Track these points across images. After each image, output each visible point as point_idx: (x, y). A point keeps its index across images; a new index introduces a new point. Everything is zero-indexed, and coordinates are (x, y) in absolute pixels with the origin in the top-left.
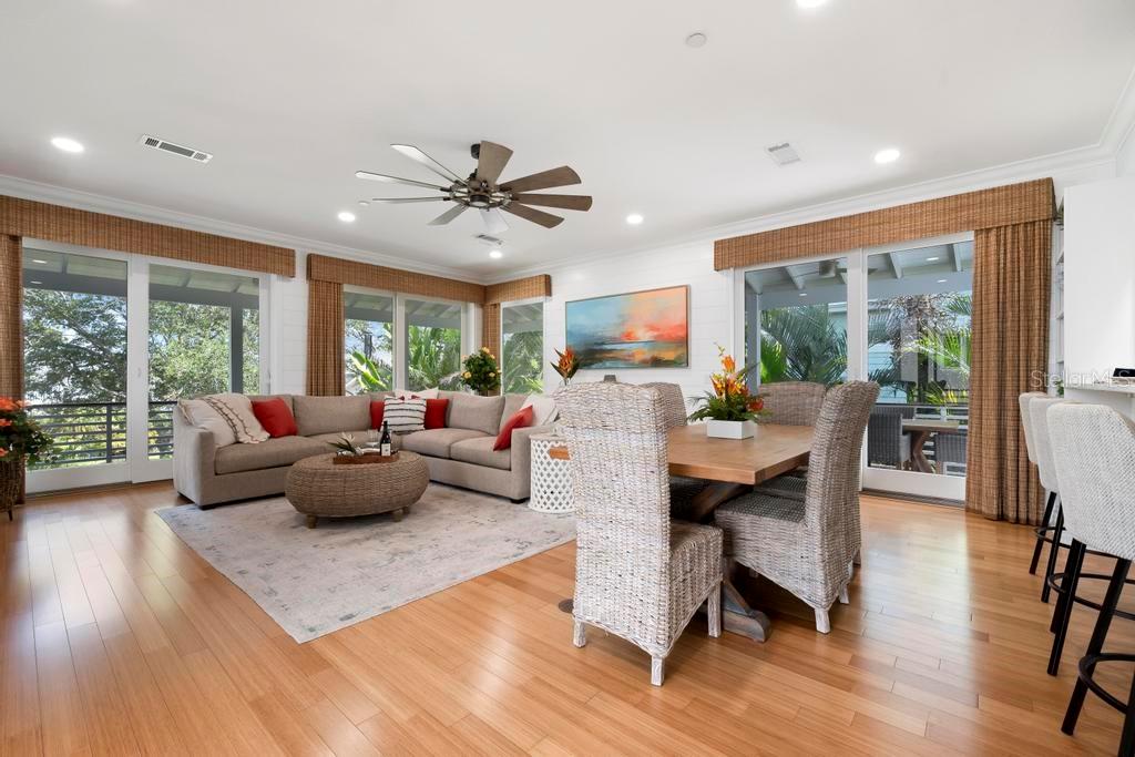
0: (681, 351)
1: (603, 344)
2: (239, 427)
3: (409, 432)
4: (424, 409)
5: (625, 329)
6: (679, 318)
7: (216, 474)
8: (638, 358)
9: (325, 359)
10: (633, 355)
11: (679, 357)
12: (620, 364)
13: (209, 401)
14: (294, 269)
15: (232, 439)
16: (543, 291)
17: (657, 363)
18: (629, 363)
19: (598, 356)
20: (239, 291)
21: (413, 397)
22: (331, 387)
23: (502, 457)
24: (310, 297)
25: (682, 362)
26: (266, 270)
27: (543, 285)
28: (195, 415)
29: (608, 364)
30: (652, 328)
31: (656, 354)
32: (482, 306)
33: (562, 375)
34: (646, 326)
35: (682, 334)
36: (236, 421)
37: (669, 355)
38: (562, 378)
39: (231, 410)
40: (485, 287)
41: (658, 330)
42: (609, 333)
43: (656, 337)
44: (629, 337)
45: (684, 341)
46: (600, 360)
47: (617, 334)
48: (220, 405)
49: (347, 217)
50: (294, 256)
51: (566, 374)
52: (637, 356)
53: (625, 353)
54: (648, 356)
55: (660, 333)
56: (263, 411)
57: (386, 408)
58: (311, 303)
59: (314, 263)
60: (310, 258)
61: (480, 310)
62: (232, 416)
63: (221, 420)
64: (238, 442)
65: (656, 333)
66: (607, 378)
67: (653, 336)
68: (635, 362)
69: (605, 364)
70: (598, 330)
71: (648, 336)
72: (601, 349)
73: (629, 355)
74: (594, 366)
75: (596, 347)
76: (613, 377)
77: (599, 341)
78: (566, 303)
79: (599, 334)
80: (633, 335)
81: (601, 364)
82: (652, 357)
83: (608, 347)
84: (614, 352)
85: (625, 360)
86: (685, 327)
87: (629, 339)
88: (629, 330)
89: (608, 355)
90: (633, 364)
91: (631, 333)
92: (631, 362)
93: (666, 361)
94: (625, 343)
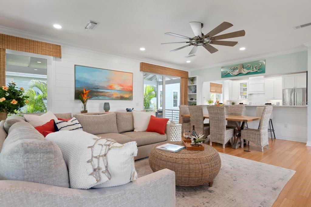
0: (130, 95)
1: (98, 89)
6: (130, 84)
8: (115, 96)
10: (113, 95)
11: (130, 97)
12: (107, 98)
16: (59, 54)
17: (122, 98)
27: (59, 51)
29: (100, 98)
30: (121, 85)
31: (122, 95)
34: (118, 84)
35: (131, 89)
37: (127, 96)
41: (123, 86)
43: (122, 89)
44: (111, 87)
45: (131, 91)
46: (97, 96)
47: (106, 85)
51: (85, 102)
52: (114, 95)
53: (109, 94)
54: (119, 95)
65: (122, 88)
66: (105, 104)
67: (121, 88)
68: (114, 97)
69: (99, 97)
70: (96, 82)
71: (119, 88)
72: (97, 91)
73: (111, 95)
74: (93, 98)
75: (94, 90)
76: (108, 103)
77: (96, 87)
78: (75, 65)
79: (96, 84)
80: (113, 87)
81: (96, 98)
82: (120, 96)
83: (101, 90)
84: (104, 93)
85: (109, 96)
86: (132, 87)
87: (111, 88)
88: (111, 85)
89: (101, 94)
90: (113, 98)
91: (112, 86)
92: (112, 97)
93: (125, 98)
94: (109, 90)
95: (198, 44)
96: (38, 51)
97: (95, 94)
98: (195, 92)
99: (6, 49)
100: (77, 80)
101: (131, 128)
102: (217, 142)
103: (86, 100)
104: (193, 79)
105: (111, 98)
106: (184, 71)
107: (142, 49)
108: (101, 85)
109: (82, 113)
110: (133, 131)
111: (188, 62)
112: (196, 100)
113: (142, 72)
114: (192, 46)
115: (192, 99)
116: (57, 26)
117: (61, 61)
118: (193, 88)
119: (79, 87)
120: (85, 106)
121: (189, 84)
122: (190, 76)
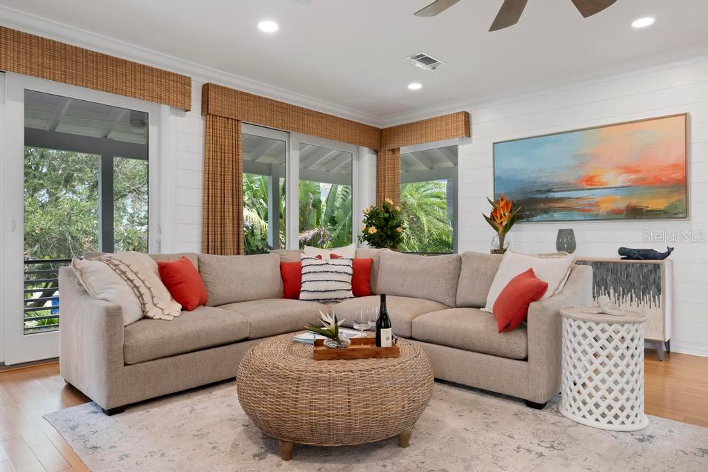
0: (674, 198)
1: (549, 191)
2: (147, 298)
3: (337, 300)
4: (350, 271)
5: (583, 173)
6: (675, 156)
7: (126, 364)
8: (605, 208)
9: (223, 211)
10: (597, 204)
11: (673, 206)
12: (576, 215)
13: (109, 262)
14: (190, 101)
15: (139, 314)
16: (462, 131)
17: (635, 213)
18: (591, 214)
20: (110, 136)
21: (333, 257)
22: (230, 244)
23: (514, 342)
24: (206, 135)
25: (678, 212)
26: (160, 100)
27: (462, 124)
28: (93, 281)
29: (557, 216)
30: (628, 170)
31: (634, 202)
32: (376, 152)
33: (496, 229)
34: (618, 168)
35: (678, 175)
36: (143, 290)
37: (657, 204)
38: (495, 233)
39: (136, 274)
40: (381, 131)
41: (635, 171)
42: (559, 178)
43: (635, 181)
44: (590, 182)
45: (681, 185)
46: (546, 211)
47: (571, 178)
48: (123, 268)
49: (268, 26)
50: (190, 85)
51: (501, 229)
52: (603, 206)
53: (585, 202)
54: (622, 205)
55: (640, 175)
56: (170, 275)
57: (304, 270)
58: (206, 143)
59: (212, 95)
60: (206, 89)
61: (374, 157)
62: (138, 283)
63: (127, 289)
64: (145, 317)
65: (633, 176)
66: (561, 231)
67: (630, 180)
68: (600, 212)
69: (552, 215)
70: (542, 175)
71: (621, 180)
72: (547, 198)
73: (590, 205)
74: (535, 219)
75: (539, 196)
76: (571, 232)
77: (543, 189)
78: (494, 143)
79: (544, 179)
80: (596, 179)
81: (545, 216)
82: (628, 207)
83: (557, 195)
84: (566, 201)
85: (583, 210)
86: (685, 166)
87: (591, 185)
88: (591, 174)
89: (557, 205)
90: (598, 215)
91: (594, 177)
92: (594, 213)
93: (652, 211)
94: (583, 190)
97: (542, 205)
99: (401, 148)
100: (500, 178)
105: (592, 216)
107: (643, 22)
108: (557, 180)
120: (502, 239)
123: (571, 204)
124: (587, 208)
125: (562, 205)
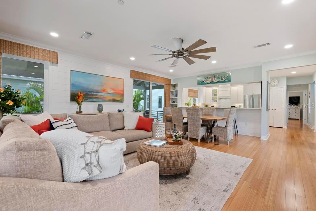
0: (122, 98)
1: (92, 92)
5: (102, 88)
6: (121, 89)
8: (108, 99)
10: (106, 97)
12: (100, 100)
16: (56, 60)
17: (114, 101)
19: (90, 96)
25: (121, 101)
27: (56, 57)
29: (95, 100)
30: (113, 89)
31: (114, 98)
34: (111, 88)
35: (122, 93)
37: (118, 99)
41: (115, 90)
42: (95, 88)
44: (104, 91)
45: (122, 95)
46: (91, 98)
47: (99, 89)
51: (80, 104)
52: (107, 98)
53: (103, 97)
54: (111, 98)
65: (114, 91)
66: (99, 105)
67: (113, 92)
69: (93, 100)
70: (90, 86)
71: (111, 92)
72: (92, 94)
74: (87, 100)
75: (89, 93)
76: (102, 105)
77: (90, 91)
78: (71, 71)
79: (91, 88)
80: (106, 90)
81: (91, 100)
82: (113, 99)
83: (95, 93)
85: (102, 99)
86: (123, 91)
88: (104, 89)
89: (95, 97)
94: (102, 93)
95: (179, 57)
96: (34, 56)
98: (177, 96)
99: (2, 53)
100: (73, 84)
101: (121, 127)
102: (193, 138)
103: (81, 102)
104: (175, 86)
105: (104, 101)
106: (167, 79)
107: (132, 59)
109: (77, 113)
110: (123, 129)
111: (171, 71)
112: (177, 103)
113: (132, 78)
114: (174, 58)
115: (174, 102)
116: (54, 35)
117: (57, 66)
118: (174, 93)
119: (75, 90)
120: (80, 107)
121: (172, 89)
122: (172, 83)
123: (99, 97)
124: (103, 98)
125: (96, 97)
